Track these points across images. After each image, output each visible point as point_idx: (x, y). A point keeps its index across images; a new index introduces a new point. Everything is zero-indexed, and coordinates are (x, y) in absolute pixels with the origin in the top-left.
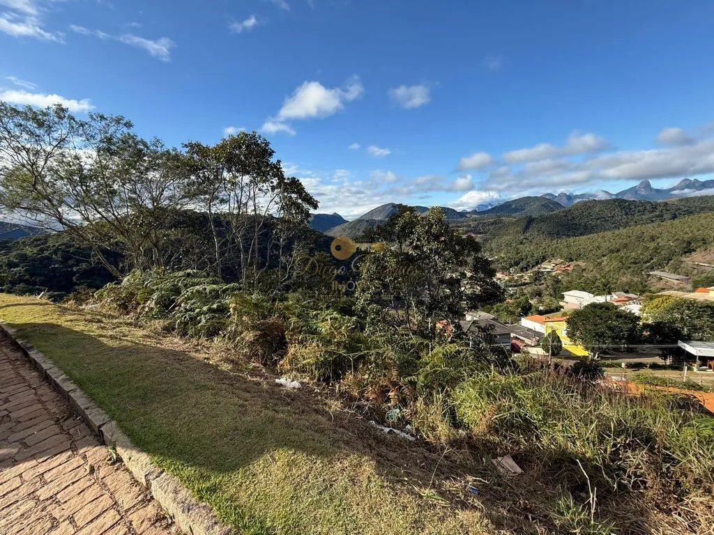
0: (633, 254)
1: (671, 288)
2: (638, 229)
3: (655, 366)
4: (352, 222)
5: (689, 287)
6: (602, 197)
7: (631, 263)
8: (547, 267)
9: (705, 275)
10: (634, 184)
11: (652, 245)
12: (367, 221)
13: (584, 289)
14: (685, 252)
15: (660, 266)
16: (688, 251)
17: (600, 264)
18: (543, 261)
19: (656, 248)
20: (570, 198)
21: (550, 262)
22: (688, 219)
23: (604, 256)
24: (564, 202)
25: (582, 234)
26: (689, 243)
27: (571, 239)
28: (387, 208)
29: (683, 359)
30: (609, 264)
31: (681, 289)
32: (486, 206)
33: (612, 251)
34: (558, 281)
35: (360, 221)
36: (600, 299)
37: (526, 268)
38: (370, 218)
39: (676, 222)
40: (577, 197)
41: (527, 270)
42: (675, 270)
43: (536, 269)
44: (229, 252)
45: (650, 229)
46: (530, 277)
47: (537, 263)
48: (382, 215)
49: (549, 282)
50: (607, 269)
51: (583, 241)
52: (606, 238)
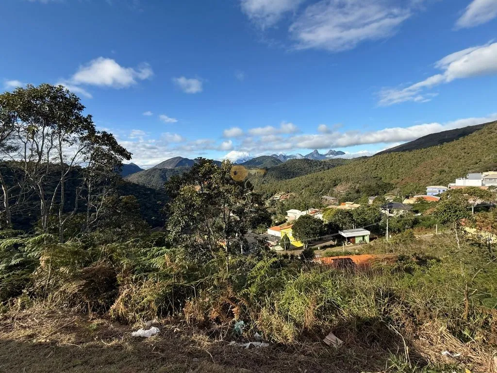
0: (315, 188)
1: (331, 204)
2: (315, 175)
3: (332, 246)
4: (147, 170)
5: (337, 203)
6: (299, 157)
7: (314, 192)
8: (277, 197)
9: (342, 197)
10: (312, 151)
11: (322, 183)
12: (160, 170)
13: (295, 209)
14: (334, 186)
15: (325, 193)
16: (335, 185)
17: (301, 193)
18: (275, 194)
19: (323, 184)
20: (285, 157)
21: (278, 194)
22: (334, 169)
23: (303, 189)
24: (282, 159)
25: (292, 178)
26: (335, 181)
27: (288, 180)
28: (177, 160)
29: (341, 240)
30: (306, 193)
31: (334, 204)
32: (242, 161)
33: (306, 187)
34: (283, 205)
35: (154, 169)
36: (304, 213)
37: (266, 198)
38: (163, 168)
39: (330, 170)
40: (288, 157)
41: (267, 200)
42: (332, 195)
43: (271, 199)
44: (21, 200)
45: (320, 174)
46: (269, 203)
47: (272, 195)
48: (172, 165)
49: (279, 206)
50: (305, 196)
51: (293, 181)
52: (302, 180)
